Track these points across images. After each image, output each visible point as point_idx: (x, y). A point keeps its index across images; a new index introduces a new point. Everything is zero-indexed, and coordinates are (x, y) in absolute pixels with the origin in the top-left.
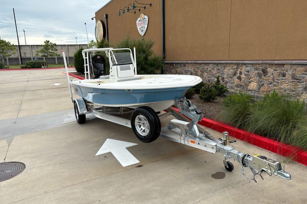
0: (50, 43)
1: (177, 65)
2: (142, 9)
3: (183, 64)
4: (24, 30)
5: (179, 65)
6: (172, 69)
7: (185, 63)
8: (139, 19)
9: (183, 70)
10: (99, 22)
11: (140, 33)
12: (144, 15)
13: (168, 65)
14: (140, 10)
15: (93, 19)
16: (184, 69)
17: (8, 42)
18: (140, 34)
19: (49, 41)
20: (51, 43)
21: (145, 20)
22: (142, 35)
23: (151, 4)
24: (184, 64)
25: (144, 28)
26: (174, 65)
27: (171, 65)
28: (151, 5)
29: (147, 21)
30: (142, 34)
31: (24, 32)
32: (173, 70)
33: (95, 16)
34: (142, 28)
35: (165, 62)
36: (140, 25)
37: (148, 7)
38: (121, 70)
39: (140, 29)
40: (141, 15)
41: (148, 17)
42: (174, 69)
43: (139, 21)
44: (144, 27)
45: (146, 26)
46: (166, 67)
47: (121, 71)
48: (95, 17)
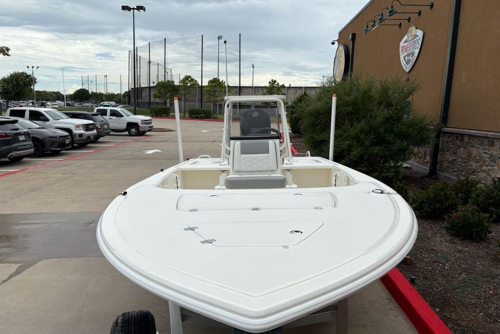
0: (276, 83)
1: (472, 139)
2: (414, 17)
3: (487, 139)
4: (253, 65)
5: (476, 140)
6: (460, 147)
7: (494, 139)
8: (405, 38)
9: (484, 153)
10: (342, 48)
11: (404, 67)
12: (416, 29)
13: (452, 138)
14: (409, 20)
15: (333, 43)
16: (489, 153)
17: (222, 81)
18: (403, 69)
19: (275, 81)
20: (278, 83)
21: (417, 38)
22: (407, 70)
23: (432, 4)
24: (489, 140)
25: (412, 56)
26: (466, 139)
27: (457, 137)
28: (432, 6)
29: (420, 42)
30: (407, 68)
31: (253, 67)
32: (462, 149)
33: (337, 38)
34: (408, 55)
35: (446, 129)
36: (406, 49)
37: (425, 10)
38: (242, 153)
39: (404, 57)
40: (410, 29)
41: (423, 33)
42: (464, 147)
43: (406, 41)
44: (413, 54)
45: (417, 51)
46: (447, 142)
47: (244, 156)
48: (337, 40)
